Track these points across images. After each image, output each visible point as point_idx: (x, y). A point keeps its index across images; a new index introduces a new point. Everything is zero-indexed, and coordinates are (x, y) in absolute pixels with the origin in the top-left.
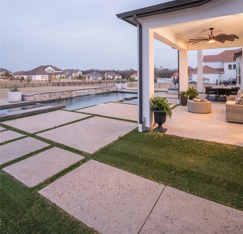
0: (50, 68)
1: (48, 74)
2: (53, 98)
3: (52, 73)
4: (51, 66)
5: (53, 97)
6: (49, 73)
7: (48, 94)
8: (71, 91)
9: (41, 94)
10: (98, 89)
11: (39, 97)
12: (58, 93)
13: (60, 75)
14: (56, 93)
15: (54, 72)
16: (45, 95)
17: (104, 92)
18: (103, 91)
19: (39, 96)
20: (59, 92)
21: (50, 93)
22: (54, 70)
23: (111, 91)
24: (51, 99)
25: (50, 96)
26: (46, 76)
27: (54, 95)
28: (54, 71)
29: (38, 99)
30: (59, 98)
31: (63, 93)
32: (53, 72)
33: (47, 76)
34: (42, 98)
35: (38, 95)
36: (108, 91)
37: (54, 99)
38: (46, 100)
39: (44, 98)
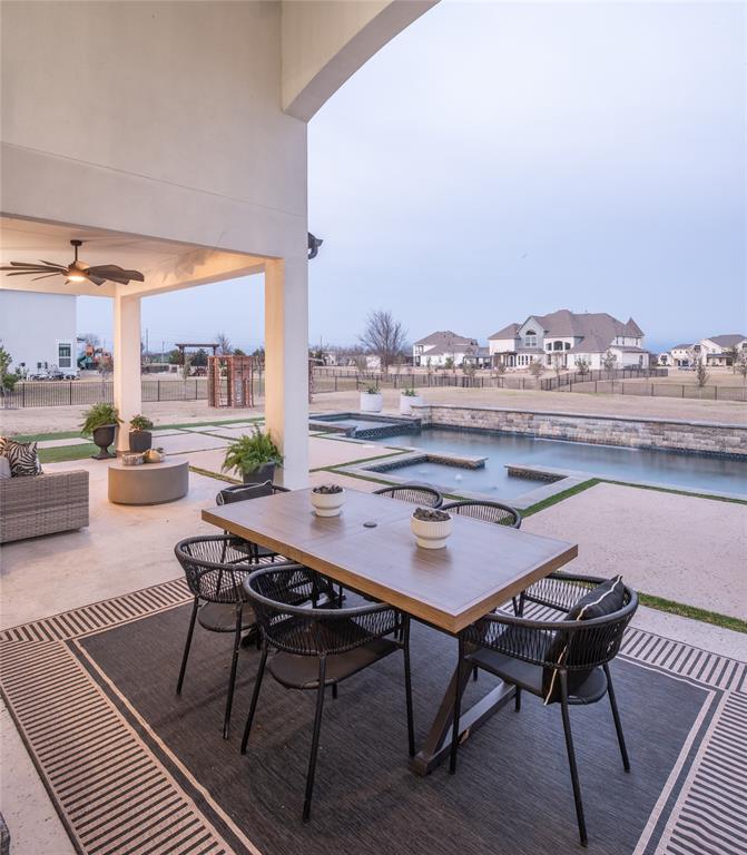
2: (480, 424)
5: (481, 421)
7: (467, 412)
8: (534, 414)
9: (452, 408)
10: (672, 430)
11: (449, 415)
12: (493, 414)
14: (488, 414)
16: (461, 412)
19: (450, 412)
20: (497, 411)
21: (473, 410)
24: (475, 425)
25: (473, 418)
27: (482, 418)
30: (496, 428)
31: (510, 416)
35: (447, 410)
37: (483, 426)
38: (463, 424)
39: (459, 419)
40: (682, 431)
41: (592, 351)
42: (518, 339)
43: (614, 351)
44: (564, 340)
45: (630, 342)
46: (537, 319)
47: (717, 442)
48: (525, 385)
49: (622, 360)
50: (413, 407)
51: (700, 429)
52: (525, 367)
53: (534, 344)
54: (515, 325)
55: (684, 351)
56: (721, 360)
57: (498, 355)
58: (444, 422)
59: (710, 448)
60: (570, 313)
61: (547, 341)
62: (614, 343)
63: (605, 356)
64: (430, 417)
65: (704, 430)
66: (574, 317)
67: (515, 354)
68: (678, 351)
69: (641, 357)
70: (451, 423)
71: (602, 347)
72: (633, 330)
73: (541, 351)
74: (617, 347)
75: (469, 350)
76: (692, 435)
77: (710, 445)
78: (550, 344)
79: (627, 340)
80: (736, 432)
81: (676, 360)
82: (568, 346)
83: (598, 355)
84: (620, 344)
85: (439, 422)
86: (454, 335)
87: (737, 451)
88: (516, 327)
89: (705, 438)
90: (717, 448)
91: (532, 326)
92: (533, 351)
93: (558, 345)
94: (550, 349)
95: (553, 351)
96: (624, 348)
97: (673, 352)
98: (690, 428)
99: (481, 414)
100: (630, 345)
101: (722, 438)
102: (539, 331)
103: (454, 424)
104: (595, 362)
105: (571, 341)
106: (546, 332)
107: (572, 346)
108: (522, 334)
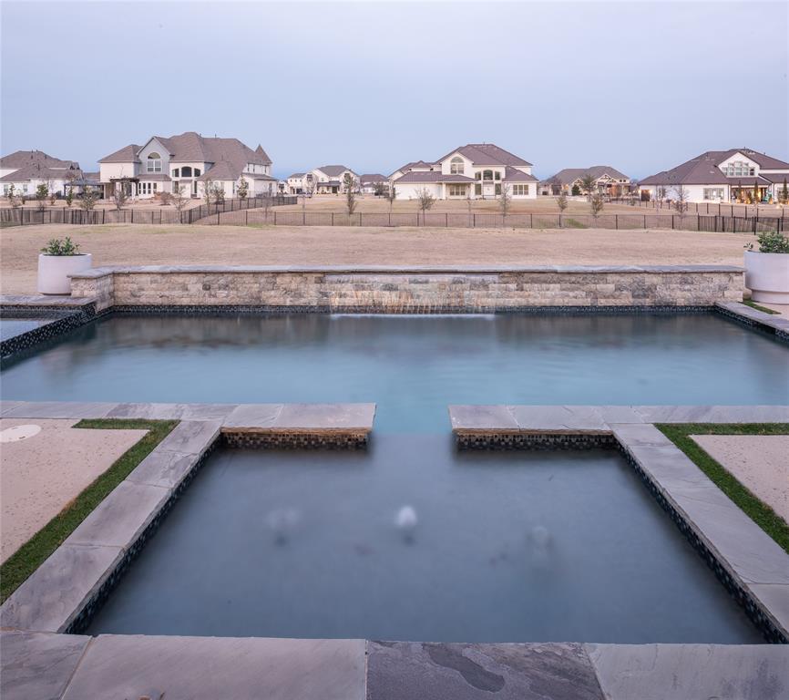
0: (738, 158)
1: (730, 182)
2: (222, 297)
3: (749, 176)
4: (745, 152)
5: (223, 293)
6: (735, 176)
7: (194, 278)
8: (325, 273)
9: (163, 274)
10: (532, 281)
11: (154, 286)
12: (248, 279)
13: (782, 186)
14: (240, 278)
15: (756, 175)
16: (180, 279)
17: (602, 302)
18: (595, 294)
19: (156, 282)
20: (255, 273)
21: (206, 273)
22: (757, 167)
23: (681, 302)
24: (212, 301)
25: (207, 287)
26: (722, 190)
27: (226, 287)
28: (758, 171)
29: (153, 293)
30: (253, 302)
32: (752, 174)
33: (726, 188)
34: (167, 293)
35: (148, 278)
36: (648, 302)
37: (227, 301)
38: (185, 301)
39: (177, 293)
40: (545, 282)
41: (224, 178)
42: (138, 163)
43: (248, 179)
44: (193, 166)
45: (259, 170)
46: (161, 140)
47: (589, 293)
48: (155, 218)
49: (254, 188)
50: (75, 279)
51: (567, 278)
52: (147, 196)
53: (158, 170)
54: (134, 146)
55: (298, 180)
56: (328, 187)
57: (113, 181)
58: (143, 300)
59: (580, 302)
60: (199, 137)
61: (173, 166)
62: (245, 170)
63: (238, 183)
64: (112, 294)
65: (573, 279)
66: (203, 141)
67: (136, 181)
68: (293, 180)
69: (271, 185)
70: (159, 301)
71: (235, 174)
72: (261, 157)
73: (166, 178)
74: (249, 174)
75: (68, 176)
76: (558, 285)
77: (578, 298)
78: (177, 171)
79: (257, 167)
80: (609, 278)
81: (292, 188)
82: (197, 172)
83: (231, 182)
84: (251, 171)
85: (132, 301)
86: (46, 156)
87: (611, 302)
88: (135, 150)
89: (572, 290)
90: (588, 302)
91: (156, 148)
92: (157, 178)
93: (187, 171)
94: (177, 175)
95: (180, 178)
96: (255, 175)
97: (289, 180)
98: (556, 276)
99: (222, 281)
100: (260, 173)
101: (593, 287)
102: (164, 155)
103: (166, 302)
104: (229, 190)
105: (201, 167)
106: (172, 156)
107: (202, 173)
108: (143, 157)
